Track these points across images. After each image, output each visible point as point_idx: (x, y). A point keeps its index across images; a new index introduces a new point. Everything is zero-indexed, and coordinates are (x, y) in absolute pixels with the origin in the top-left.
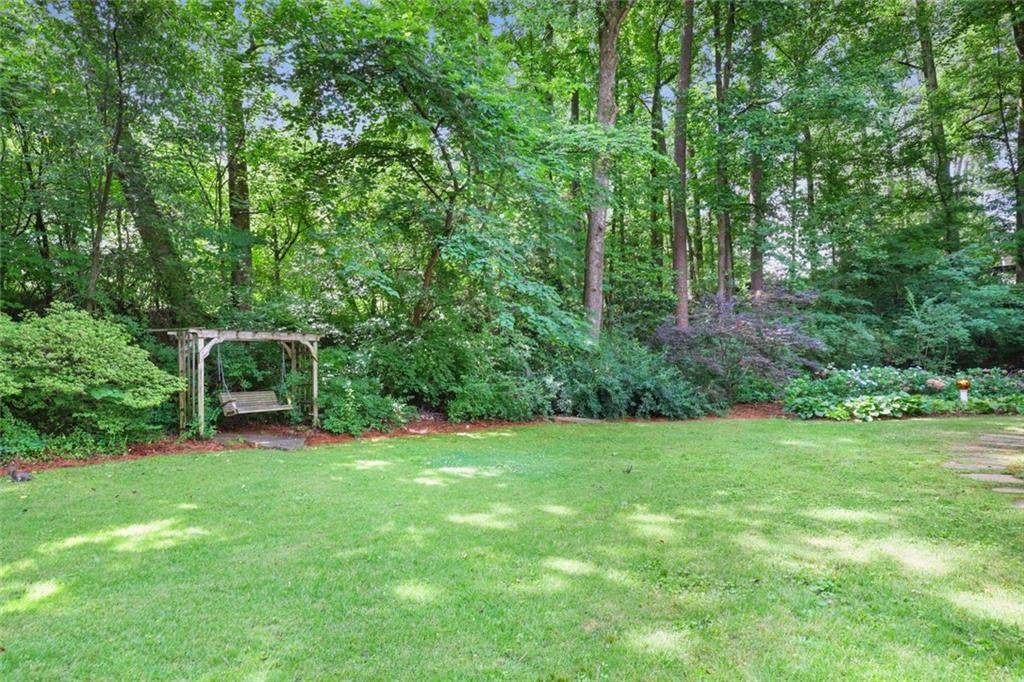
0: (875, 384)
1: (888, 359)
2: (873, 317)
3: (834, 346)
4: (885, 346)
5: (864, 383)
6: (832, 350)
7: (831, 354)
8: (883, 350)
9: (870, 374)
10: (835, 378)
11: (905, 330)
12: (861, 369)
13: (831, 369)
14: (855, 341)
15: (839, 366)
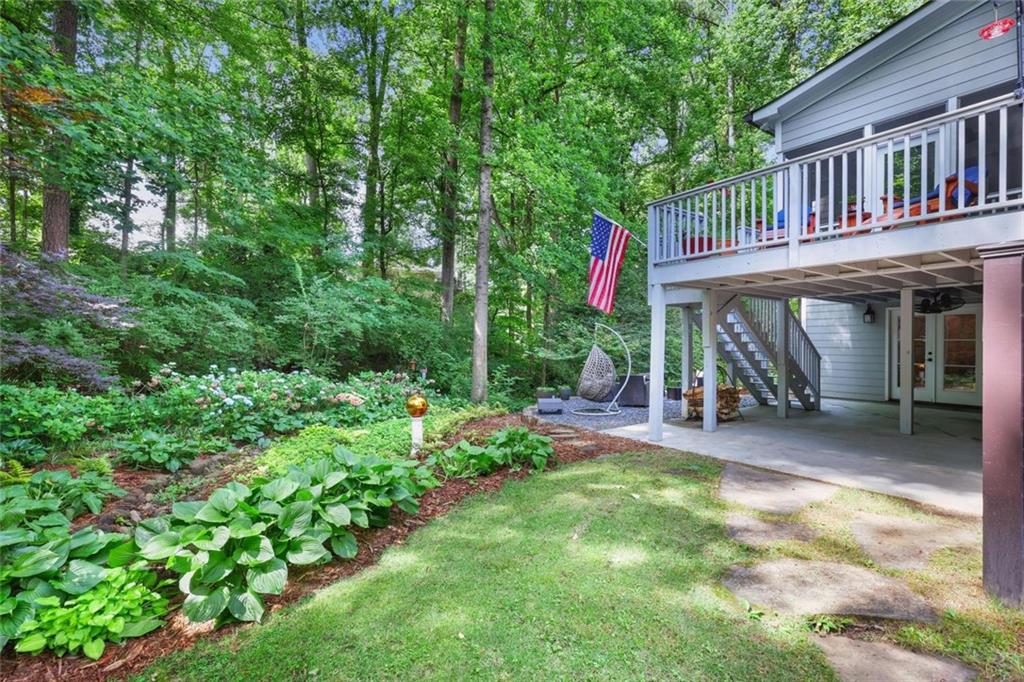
0: (248, 401)
1: (262, 360)
2: (246, 303)
3: (181, 334)
4: (260, 341)
5: (229, 401)
6: (179, 341)
7: (178, 347)
8: (257, 347)
9: (240, 384)
10: (175, 391)
11: (292, 316)
12: (226, 373)
13: (168, 376)
14: (218, 328)
15: (185, 368)
